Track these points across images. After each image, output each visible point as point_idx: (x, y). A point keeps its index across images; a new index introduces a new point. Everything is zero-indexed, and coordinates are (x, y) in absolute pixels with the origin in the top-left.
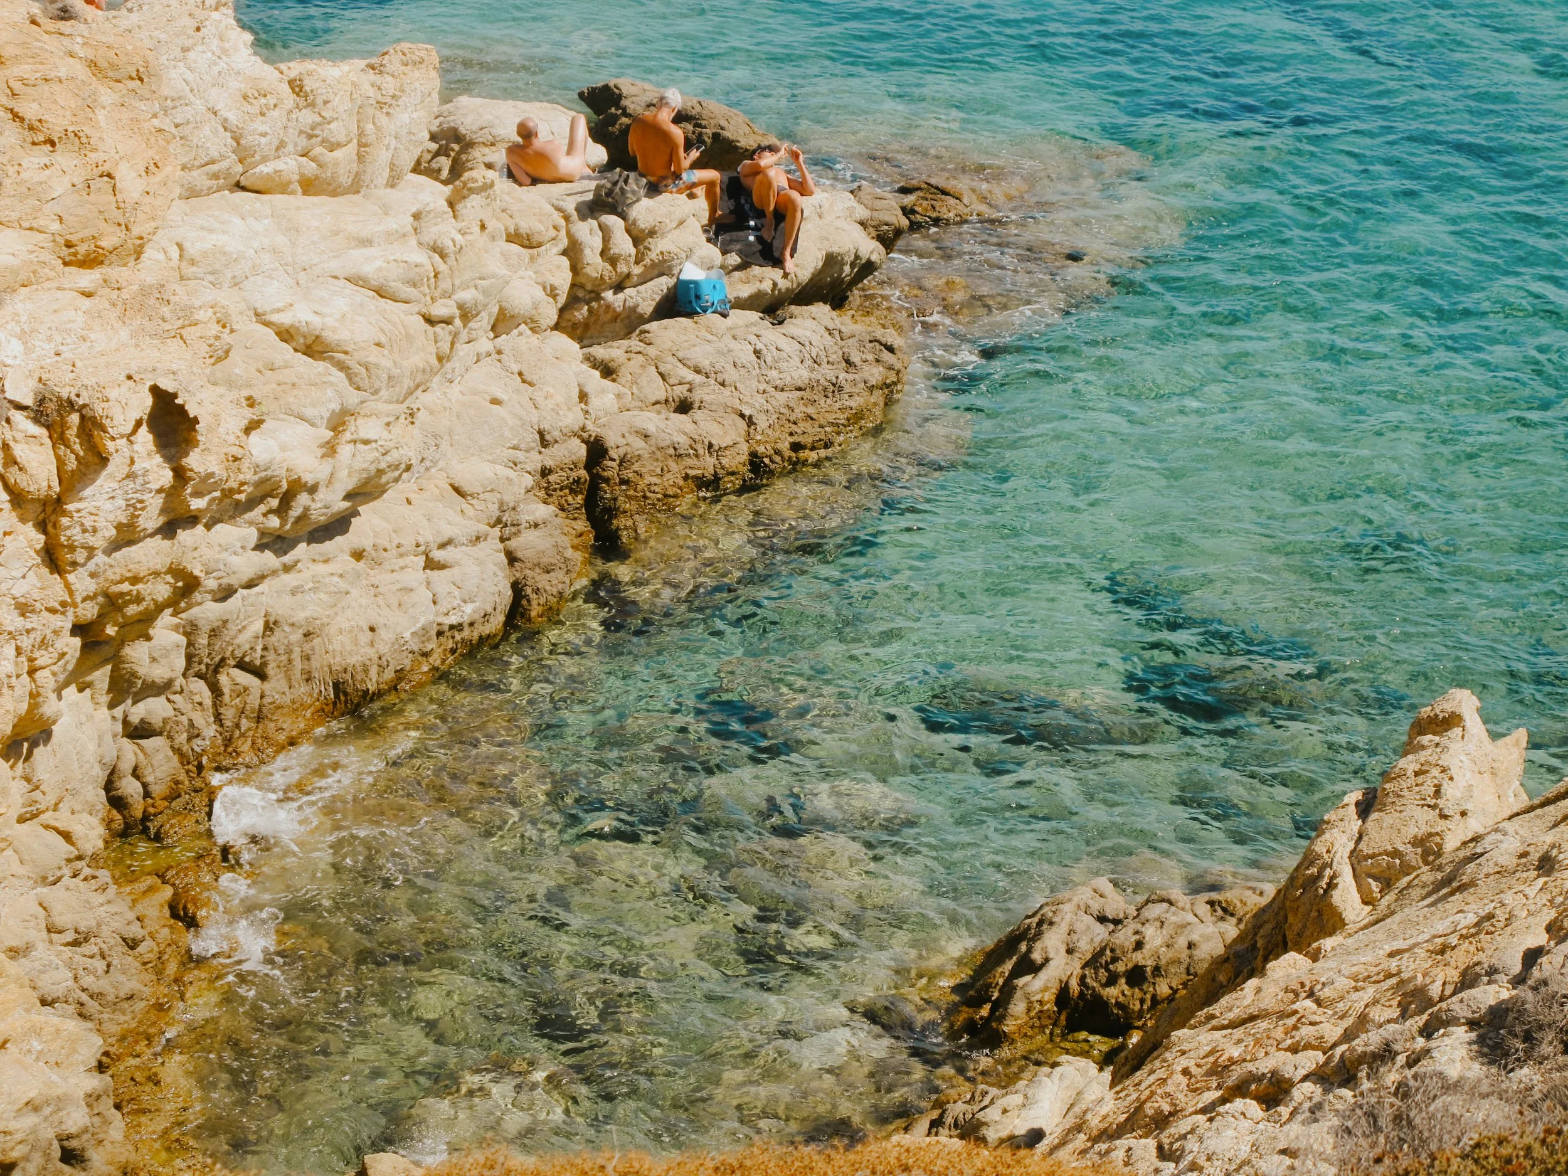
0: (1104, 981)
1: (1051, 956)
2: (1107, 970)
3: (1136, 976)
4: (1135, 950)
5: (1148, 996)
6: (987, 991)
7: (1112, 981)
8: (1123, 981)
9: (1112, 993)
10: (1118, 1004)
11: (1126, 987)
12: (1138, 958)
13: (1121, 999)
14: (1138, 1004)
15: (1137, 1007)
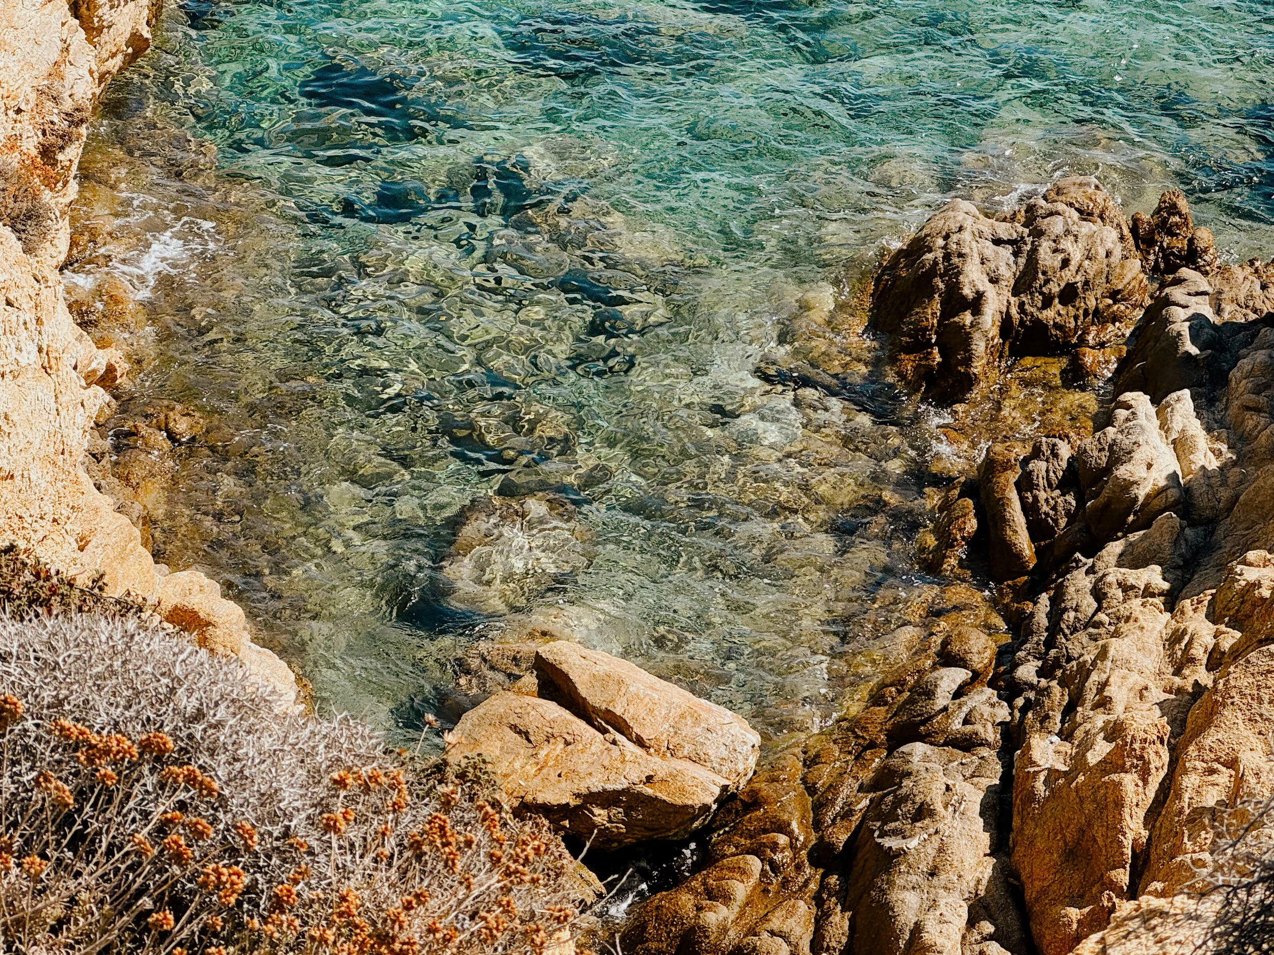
0: (1040, 305)
1: (981, 289)
2: (1041, 293)
3: (1069, 294)
4: (1062, 268)
5: (1081, 311)
6: (924, 336)
7: (1047, 302)
8: (1057, 300)
9: (1049, 315)
10: (1056, 326)
11: (1060, 307)
12: (1068, 275)
13: (1058, 319)
14: (1072, 320)
15: (1072, 325)
